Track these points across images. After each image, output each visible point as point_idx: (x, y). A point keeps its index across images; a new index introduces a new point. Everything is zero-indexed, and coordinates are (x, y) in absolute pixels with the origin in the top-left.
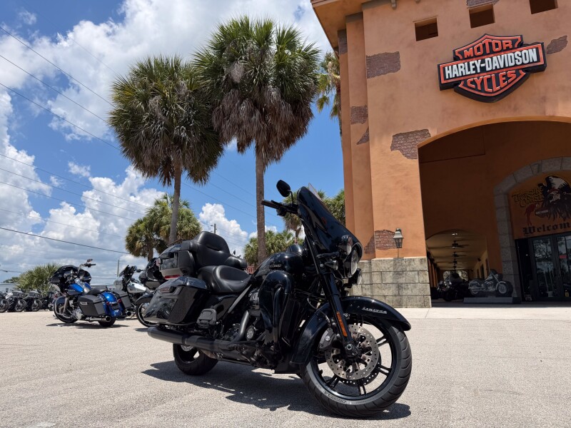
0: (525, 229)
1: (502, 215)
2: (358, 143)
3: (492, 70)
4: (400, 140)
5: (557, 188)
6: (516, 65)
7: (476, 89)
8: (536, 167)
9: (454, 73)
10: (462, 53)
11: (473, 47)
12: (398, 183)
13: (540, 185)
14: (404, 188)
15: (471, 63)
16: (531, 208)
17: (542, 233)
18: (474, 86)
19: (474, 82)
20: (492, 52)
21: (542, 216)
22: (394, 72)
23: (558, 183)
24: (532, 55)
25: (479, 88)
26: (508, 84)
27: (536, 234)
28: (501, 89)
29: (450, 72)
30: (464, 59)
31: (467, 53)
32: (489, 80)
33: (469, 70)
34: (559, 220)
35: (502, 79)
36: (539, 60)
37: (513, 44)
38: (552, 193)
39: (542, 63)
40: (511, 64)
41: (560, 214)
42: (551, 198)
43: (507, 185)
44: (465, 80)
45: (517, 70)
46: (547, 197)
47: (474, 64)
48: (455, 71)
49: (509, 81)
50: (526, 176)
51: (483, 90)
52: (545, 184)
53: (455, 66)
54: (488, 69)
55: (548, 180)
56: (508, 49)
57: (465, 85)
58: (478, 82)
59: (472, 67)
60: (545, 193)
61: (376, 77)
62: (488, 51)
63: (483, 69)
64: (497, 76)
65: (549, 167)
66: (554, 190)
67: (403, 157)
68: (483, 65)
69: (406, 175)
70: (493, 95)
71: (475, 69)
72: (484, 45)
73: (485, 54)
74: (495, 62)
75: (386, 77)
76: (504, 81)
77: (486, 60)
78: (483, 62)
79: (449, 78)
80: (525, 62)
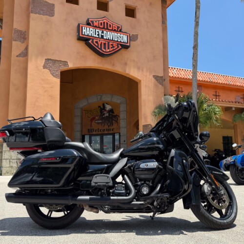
0: (89, 130)
1: (77, 120)
2: (17, 56)
3: (106, 39)
4: (49, 63)
5: (107, 110)
6: (117, 41)
7: (98, 47)
8: (99, 97)
9: (88, 33)
10: (92, 22)
11: (99, 21)
12: (46, 91)
13: (99, 107)
14: (50, 96)
15: (97, 30)
16: (93, 119)
17: (97, 133)
18: (97, 45)
19: (97, 42)
20: (107, 29)
21: (98, 123)
22: (50, 16)
23: (108, 107)
25: (100, 47)
26: (113, 50)
27: (94, 133)
28: (110, 51)
29: (85, 31)
30: (93, 26)
31: (96, 24)
32: (105, 44)
33: (95, 34)
34: (106, 127)
35: (111, 46)
36: (127, 43)
37: (118, 29)
38: (105, 112)
39: (128, 44)
40: (116, 40)
41: (107, 124)
42: (104, 115)
43: (83, 104)
44: (93, 39)
45: (118, 44)
46: (102, 114)
48: (88, 31)
49: (114, 48)
50: (93, 100)
51: (101, 49)
52: (102, 107)
53: (88, 29)
54: (105, 38)
55: (103, 104)
56: (115, 30)
57: (92, 42)
58: (99, 43)
59: (97, 33)
60: (101, 112)
61: (37, 15)
62: (106, 28)
63: (102, 36)
64: (108, 43)
65: (106, 98)
66: (106, 111)
67: (51, 75)
68: (102, 34)
69: (52, 88)
70: (106, 53)
71: (98, 35)
72: (104, 23)
73: (104, 28)
74: (109, 35)
75: (45, 17)
76: (112, 48)
77: (105, 32)
78: (103, 32)
79: (84, 35)
80: (122, 41)
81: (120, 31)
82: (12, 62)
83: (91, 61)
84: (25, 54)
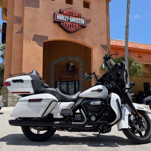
0: (59, 78)
1: (52, 72)
2: (16, 33)
3: (72, 22)
5: (71, 66)
6: (78, 23)
7: (66, 27)
8: (66, 58)
9: (60, 18)
11: (67, 11)
12: (34, 55)
13: (66, 64)
14: (37, 58)
15: (66, 17)
16: (62, 71)
17: (65, 80)
18: (66, 26)
19: (66, 24)
20: (72, 16)
21: (65, 74)
22: (37, 8)
23: (72, 64)
24: (83, 22)
25: (67, 27)
26: (76, 29)
27: (63, 80)
28: (74, 30)
29: (58, 17)
30: (63, 14)
31: (65, 13)
32: (70, 25)
33: (65, 19)
34: (70, 77)
35: (74, 27)
37: (79, 15)
38: (70, 67)
39: (85, 25)
40: (78, 22)
41: (71, 75)
42: (69, 69)
43: (56, 62)
44: (63, 22)
45: (79, 25)
46: (68, 68)
47: (66, 18)
48: (60, 17)
49: (76, 28)
50: (62, 60)
51: (68, 28)
52: (68, 64)
53: (60, 16)
54: (71, 21)
55: (69, 63)
56: (77, 17)
57: (63, 24)
58: (67, 25)
60: (67, 67)
61: (29, 7)
62: (71, 15)
64: (73, 24)
65: (70, 59)
66: (70, 66)
67: (37, 45)
68: (69, 19)
69: (38, 53)
70: (71, 31)
72: (70, 12)
73: (70, 15)
74: (73, 20)
76: (75, 27)
77: (70, 18)
79: (58, 20)
80: (81, 23)
81: (80, 17)
82: (13, 37)
83: (62, 36)
84: (21, 31)
